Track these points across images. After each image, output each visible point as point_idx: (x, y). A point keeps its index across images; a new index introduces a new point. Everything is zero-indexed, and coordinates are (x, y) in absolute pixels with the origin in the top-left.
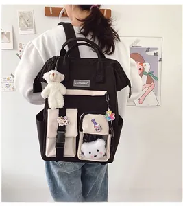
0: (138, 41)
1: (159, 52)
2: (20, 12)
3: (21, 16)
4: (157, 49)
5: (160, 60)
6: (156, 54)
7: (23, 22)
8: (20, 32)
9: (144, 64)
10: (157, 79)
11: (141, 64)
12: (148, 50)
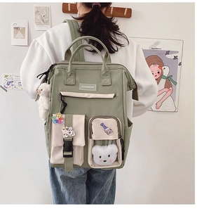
0: (157, 43)
1: (179, 55)
2: (37, 8)
3: (38, 12)
4: (178, 52)
5: (180, 64)
6: (176, 58)
7: (39, 17)
8: (35, 28)
9: (163, 67)
10: (175, 83)
11: (160, 67)
12: (168, 53)
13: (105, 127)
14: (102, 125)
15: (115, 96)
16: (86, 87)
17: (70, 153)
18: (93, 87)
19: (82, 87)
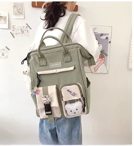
1: (109, 36)
2: (14, 3)
3: (15, 6)
4: (108, 34)
5: (110, 42)
6: (107, 38)
10: (107, 55)
12: (102, 35)
13: (71, 92)
14: (68, 90)
15: (75, 68)
16: (54, 65)
17: (50, 112)
18: (59, 64)
19: (52, 65)
